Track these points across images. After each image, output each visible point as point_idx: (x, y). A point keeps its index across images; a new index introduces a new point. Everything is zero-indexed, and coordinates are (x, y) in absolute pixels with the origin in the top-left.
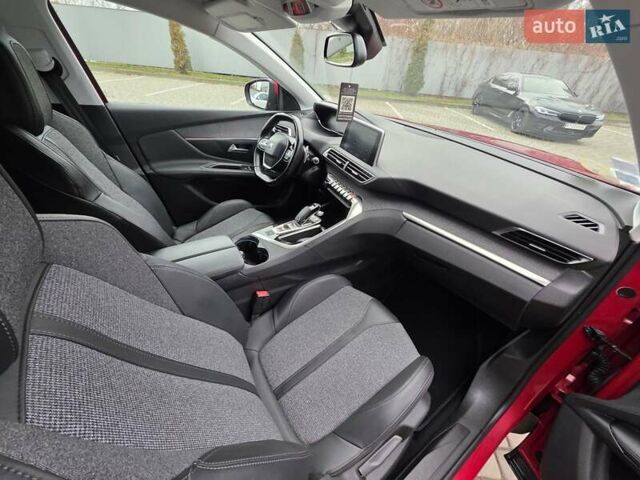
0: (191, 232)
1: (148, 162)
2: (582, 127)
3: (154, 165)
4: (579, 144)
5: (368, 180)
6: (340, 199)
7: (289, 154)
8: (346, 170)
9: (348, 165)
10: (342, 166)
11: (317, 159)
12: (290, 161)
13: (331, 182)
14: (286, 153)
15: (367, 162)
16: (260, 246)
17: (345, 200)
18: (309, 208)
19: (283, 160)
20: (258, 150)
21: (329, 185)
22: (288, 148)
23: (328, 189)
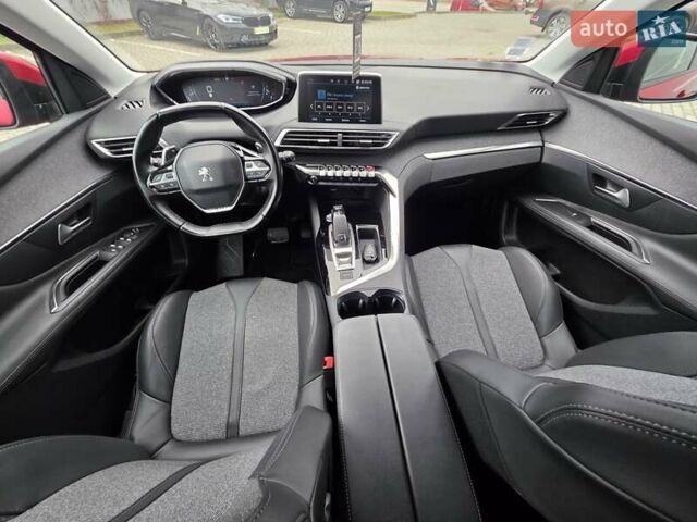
2: (265, 30)
5: (391, 141)
6: (353, 184)
7: (255, 168)
8: (344, 144)
9: (344, 138)
10: (335, 144)
11: (289, 154)
12: (272, 175)
13: (322, 173)
14: (247, 170)
15: (368, 122)
16: (370, 294)
17: (367, 179)
18: (338, 217)
19: (246, 184)
20: (156, 198)
21: (320, 178)
22: (243, 161)
23: (321, 183)
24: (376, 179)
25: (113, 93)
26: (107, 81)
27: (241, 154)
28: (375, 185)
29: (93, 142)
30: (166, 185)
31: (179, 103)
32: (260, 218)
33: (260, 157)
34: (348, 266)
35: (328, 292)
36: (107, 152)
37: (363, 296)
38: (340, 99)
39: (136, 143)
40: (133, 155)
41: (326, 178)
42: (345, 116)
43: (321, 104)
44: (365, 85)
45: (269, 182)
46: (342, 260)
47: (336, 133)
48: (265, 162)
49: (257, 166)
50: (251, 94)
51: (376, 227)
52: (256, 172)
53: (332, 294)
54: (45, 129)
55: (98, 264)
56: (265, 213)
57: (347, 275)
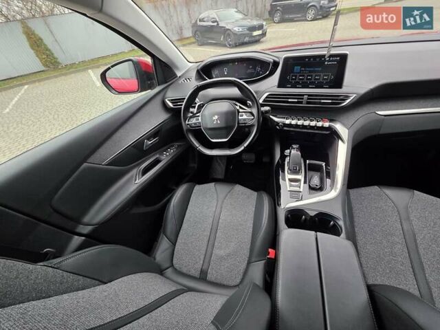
0: (169, 251)
1: (78, 221)
2: (259, 32)
3: (86, 219)
4: (262, 42)
5: (348, 101)
6: (310, 131)
7: (245, 117)
8: (308, 103)
9: (308, 99)
10: (301, 103)
11: (267, 108)
12: (255, 122)
13: (287, 122)
14: (240, 118)
15: (330, 88)
16: (312, 213)
17: (322, 128)
18: (294, 153)
19: (238, 126)
20: (189, 130)
21: (285, 125)
22: (239, 112)
23: (285, 128)
24: (330, 128)
25: (179, 74)
26: (177, 68)
27: (238, 108)
28: (328, 132)
29: (166, 100)
30: (195, 124)
31: (210, 79)
32: (243, 148)
33: (249, 110)
34: (297, 189)
35: (279, 205)
36: (171, 105)
37: (306, 214)
38: (310, 72)
39: (185, 101)
40: (183, 107)
41: (290, 125)
42: (312, 83)
43: (296, 76)
44: (332, 61)
45: (252, 126)
46: (292, 183)
47: (303, 95)
48: (251, 113)
49: (246, 116)
50: (249, 71)
51: (324, 164)
52: (245, 120)
53: (282, 206)
54: (149, 93)
55: (157, 162)
56: (245, 145)
57: (296, 195)
